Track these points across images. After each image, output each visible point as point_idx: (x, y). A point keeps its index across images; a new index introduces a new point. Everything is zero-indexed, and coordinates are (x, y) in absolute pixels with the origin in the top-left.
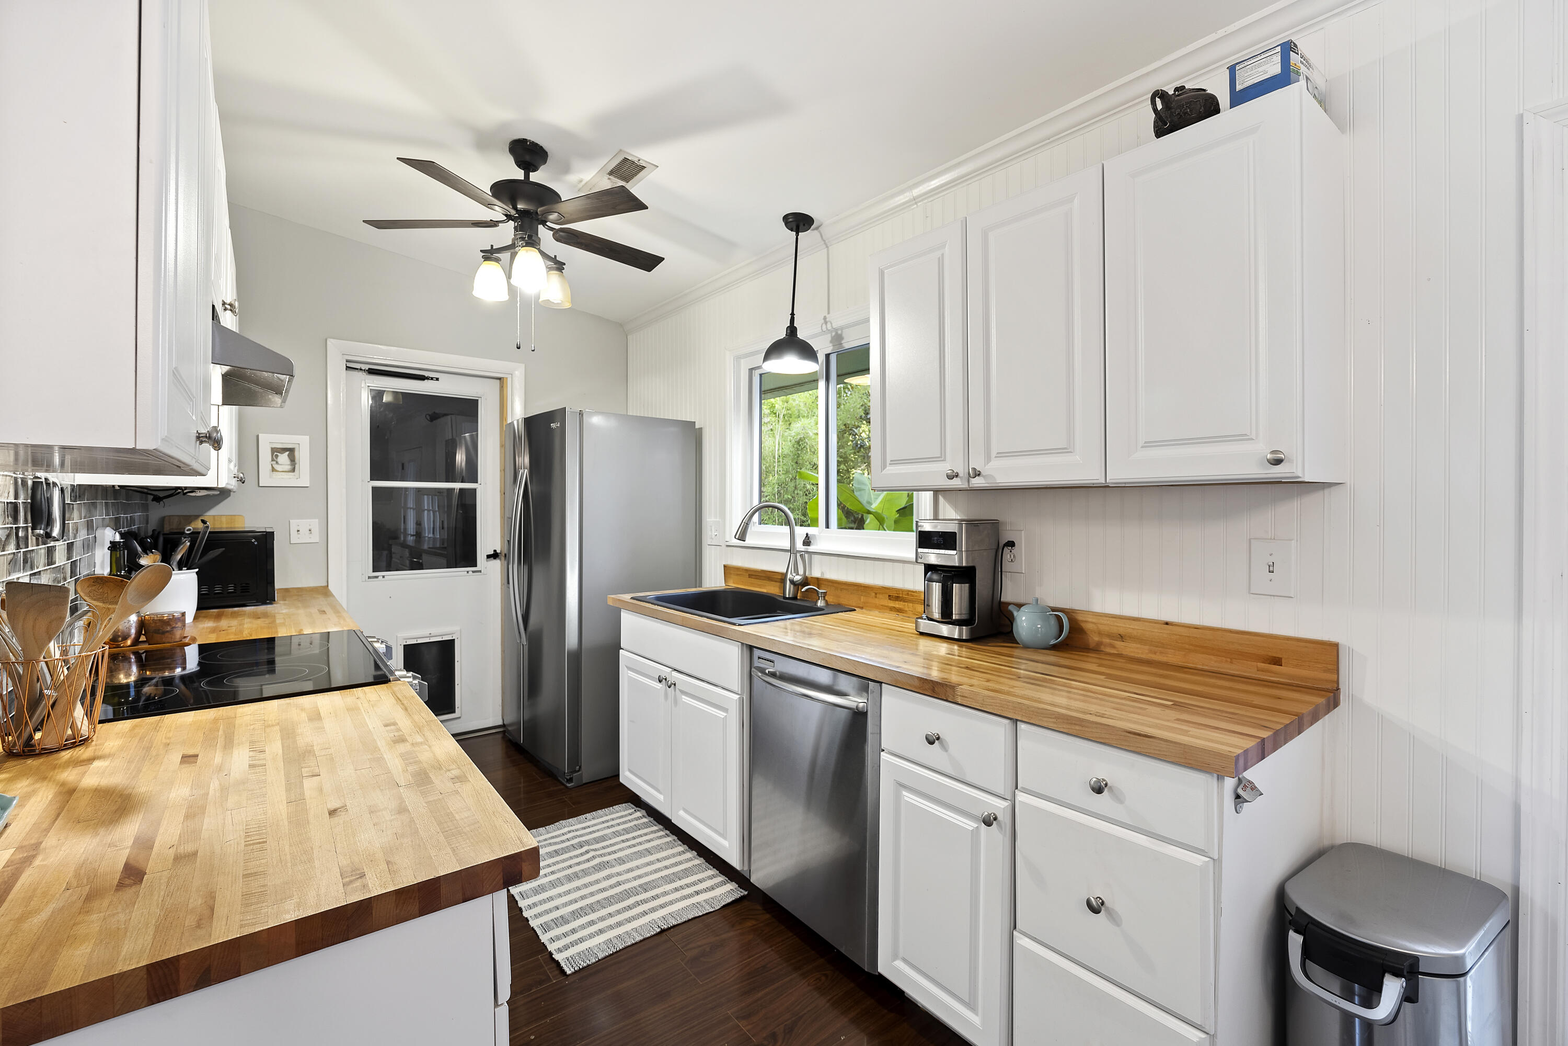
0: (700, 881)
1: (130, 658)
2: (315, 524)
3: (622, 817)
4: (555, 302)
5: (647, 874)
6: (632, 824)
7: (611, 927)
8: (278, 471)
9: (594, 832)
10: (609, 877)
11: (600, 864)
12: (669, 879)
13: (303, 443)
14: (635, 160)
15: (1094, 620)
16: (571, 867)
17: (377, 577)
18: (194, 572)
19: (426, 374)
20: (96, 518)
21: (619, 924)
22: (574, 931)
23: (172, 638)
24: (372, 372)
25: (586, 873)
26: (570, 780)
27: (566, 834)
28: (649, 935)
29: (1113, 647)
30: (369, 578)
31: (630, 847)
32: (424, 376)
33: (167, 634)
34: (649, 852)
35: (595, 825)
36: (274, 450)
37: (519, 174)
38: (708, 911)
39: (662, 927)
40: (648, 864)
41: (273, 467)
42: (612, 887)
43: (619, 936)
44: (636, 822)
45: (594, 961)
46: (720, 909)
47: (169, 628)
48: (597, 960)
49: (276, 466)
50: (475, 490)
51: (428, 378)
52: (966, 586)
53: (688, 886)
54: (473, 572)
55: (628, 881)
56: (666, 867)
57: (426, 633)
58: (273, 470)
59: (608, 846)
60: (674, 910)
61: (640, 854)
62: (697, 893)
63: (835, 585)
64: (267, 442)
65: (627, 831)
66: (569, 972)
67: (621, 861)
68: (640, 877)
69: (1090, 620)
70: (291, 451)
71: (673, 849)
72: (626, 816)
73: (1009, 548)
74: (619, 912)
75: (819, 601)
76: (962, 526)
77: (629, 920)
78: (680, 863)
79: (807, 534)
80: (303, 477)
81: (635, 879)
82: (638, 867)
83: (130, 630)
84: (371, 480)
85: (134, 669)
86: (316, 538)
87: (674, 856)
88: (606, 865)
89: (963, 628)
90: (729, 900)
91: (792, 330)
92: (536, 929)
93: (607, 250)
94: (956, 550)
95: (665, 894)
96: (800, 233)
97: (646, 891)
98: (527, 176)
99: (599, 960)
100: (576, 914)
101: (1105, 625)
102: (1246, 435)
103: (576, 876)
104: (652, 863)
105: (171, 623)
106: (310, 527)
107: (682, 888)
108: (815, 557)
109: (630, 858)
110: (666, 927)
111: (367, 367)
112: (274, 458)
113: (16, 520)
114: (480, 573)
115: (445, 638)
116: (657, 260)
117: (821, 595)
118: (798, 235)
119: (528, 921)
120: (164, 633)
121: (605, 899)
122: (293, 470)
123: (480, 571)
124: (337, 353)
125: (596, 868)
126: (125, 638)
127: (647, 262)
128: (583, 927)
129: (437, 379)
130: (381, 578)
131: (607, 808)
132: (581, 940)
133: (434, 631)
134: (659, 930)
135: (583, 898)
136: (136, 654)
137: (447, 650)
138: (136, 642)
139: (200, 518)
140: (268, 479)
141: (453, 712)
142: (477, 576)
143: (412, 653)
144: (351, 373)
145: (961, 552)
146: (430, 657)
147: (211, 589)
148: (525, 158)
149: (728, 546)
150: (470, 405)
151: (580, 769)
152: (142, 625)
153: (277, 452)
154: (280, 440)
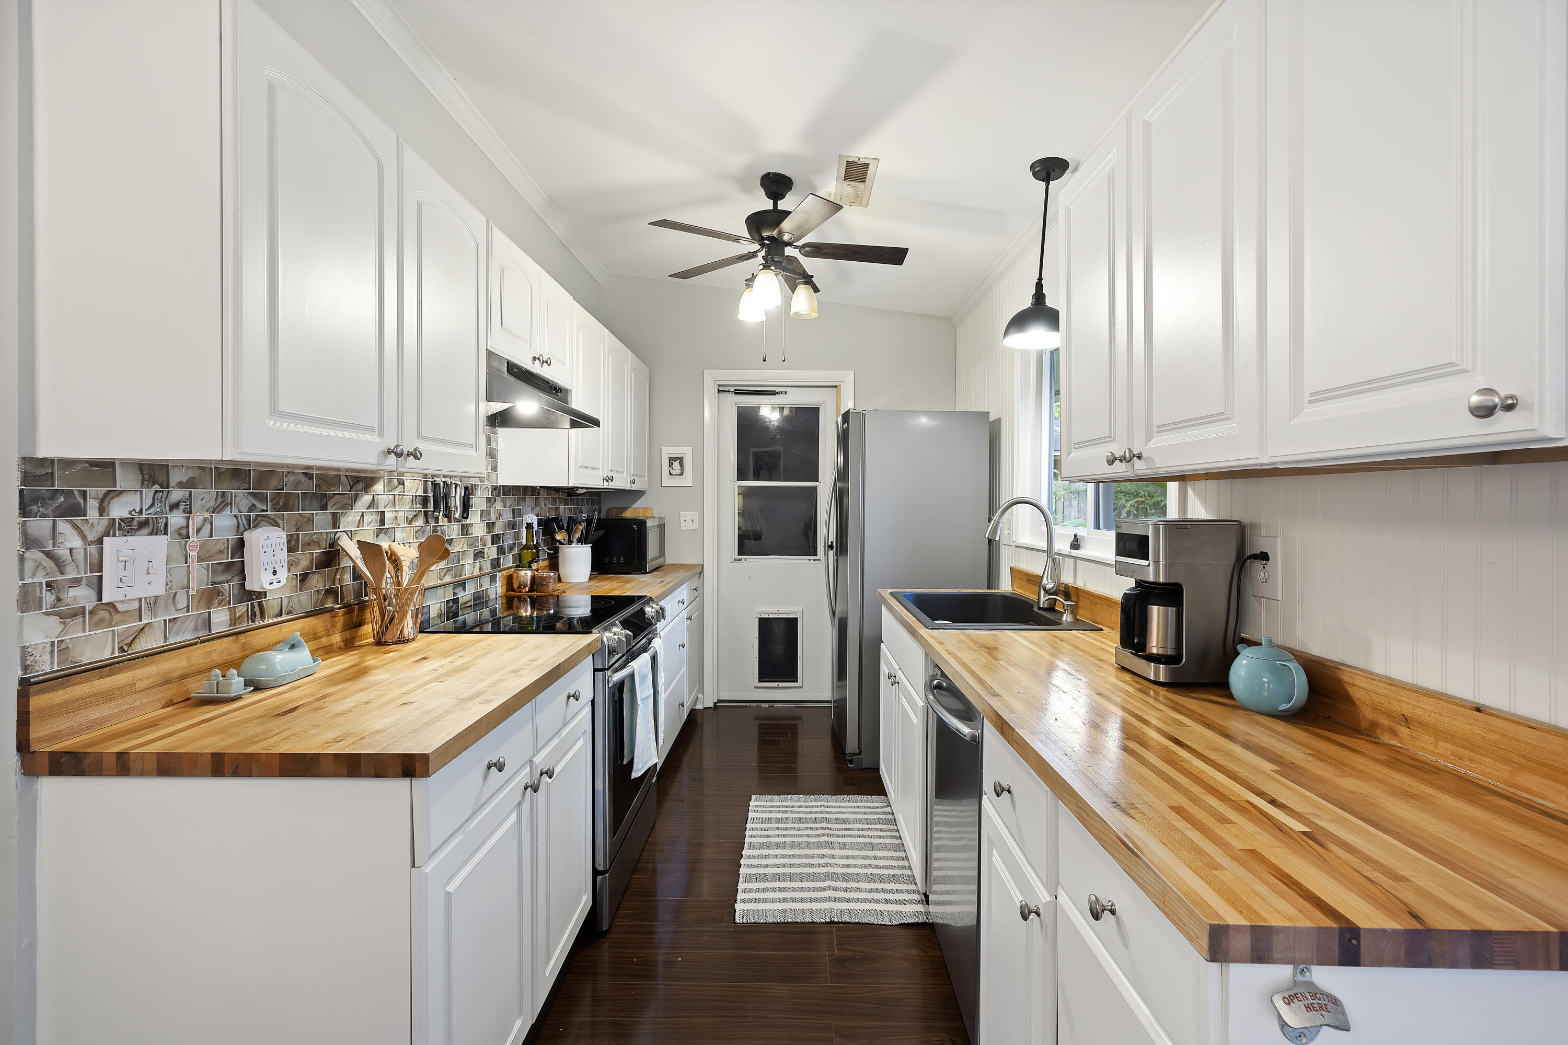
0: (898, 891)
1: (527, 600)
2: (695, 514)
3: (874, 807)
4: (804, 313)
5: (856, 866)
6: (876, 817)
7: (794, 900)
8: (673, 475)
9: (841, 813)
10: (823, 856)
11: (823, 842)
12: (871, 878)
13: (686, 452)
14: (856, 160)
15: (1365, 685)
16: (801, 836)
17: (741, 560)
18: (589, 546)
19: (777, 389)
21: (802, 900)
22: (765, 890)
23: (547, 589)
24: (737, 392)
25: (808, 845)
26: (851, 762)
27: (818, 807)
28: (818, 921)
29: (1394, 733)
30: (735, 560)
31: (859, 836)
32: (775, 391)
33: (544, 586)
34: (872, 847)
35: (846, 807)
36: (670, 459)
37: (768, 205)
38: (883, 923)
39: (833, 919)
40: (864, 858)
41: (670, 472)
42: (819, 866)
43: (795, 910)
44: (881, 816)
45: (762, 921)
46: (897, 925)
47: (545, 583)
48: (764, 922)
49: (671, 471)
50: (816, 488)
51: (778, 393)
52: (1172, 610)
53: (883, 891)
54: (814, 560)
55: (837, 866)
56: (877, 867)
57: (775, 610)
58: (671, 474)
59: (842, 829)
60: (854, 908)
61: (863, 846)
62: (887, 901)
63: (1091, 597)
64: (668, 451)
65: (868, 821)
66: (737, 921)
67: (844, 846)
68: (848, 866)
69: (1359, 683)
70: (681, 460)
71: (896, 852)
72: (877, 807)
73: (1262, 562)
74: (810, 890)
75: (1065, 615)
76: (1159, 528)
77: (811, 900)
78: (893, 867)
79: (1075, 536)
80: (688, 479)
81: (843, 866)
82: (853, 857)
83: (527, 582)
84: (737, 481)
85: (529, 608)
86: (696, 526)
87: (892, 858)
88: (830, 845)
89: (1160, 667)
90: (910, 921)
91: (1039, 296)
92: (741, 876)
93: (852, 254)
94: (1148, 560)
95: (859, 890)
96: (1051, 182)
97: (844, 881)
98: (775, 205)
99: (766, 923)
100: (776, 877)
101: (1380, 695)
102: (1451, 364)
103: (800, 845)
104: (868, 858)
105: (547, 579)
106: (693, 518)
107: (877, 891)
108: (1079, 562)
109: (852, 846)
110: (836, 920)
111: (732, 389)
112: (671, 465)
114: (819, 562)
115: (791, 616)
116: (904, 251)
117: (1068, 608)
118: (1049, 185)
119: (740, 867)
120: (543, 585)
121: (807, 874)
122: (682, 474)
123: (820, 560)
124: (711, 379)
125: (819, 844)
126: (525, 586)
127: (896, 256)
128: (774, 890)
129: (786, 393)
130: (743, 560)
131: (866, 795)
132: (765, 900)
133: (782, 609)
134: (828, 920)
135: (791, 866)
136: (531, 598)
137: (792, 624)
138: (531, 590)
139: (628, 510)
140: (667, 481)
141: (797, 681)
142: (817, 564)
143: (765, 624)
144: (722, 394)
145: (1157, 563)
146: (778, 631)
147: (611, 560)
148: (774, 189)
149: (1016, 546)
150: (813, 412)
151: (860, 753)
152: (533, 579)
153: (672, 460)
154: (676, 451)
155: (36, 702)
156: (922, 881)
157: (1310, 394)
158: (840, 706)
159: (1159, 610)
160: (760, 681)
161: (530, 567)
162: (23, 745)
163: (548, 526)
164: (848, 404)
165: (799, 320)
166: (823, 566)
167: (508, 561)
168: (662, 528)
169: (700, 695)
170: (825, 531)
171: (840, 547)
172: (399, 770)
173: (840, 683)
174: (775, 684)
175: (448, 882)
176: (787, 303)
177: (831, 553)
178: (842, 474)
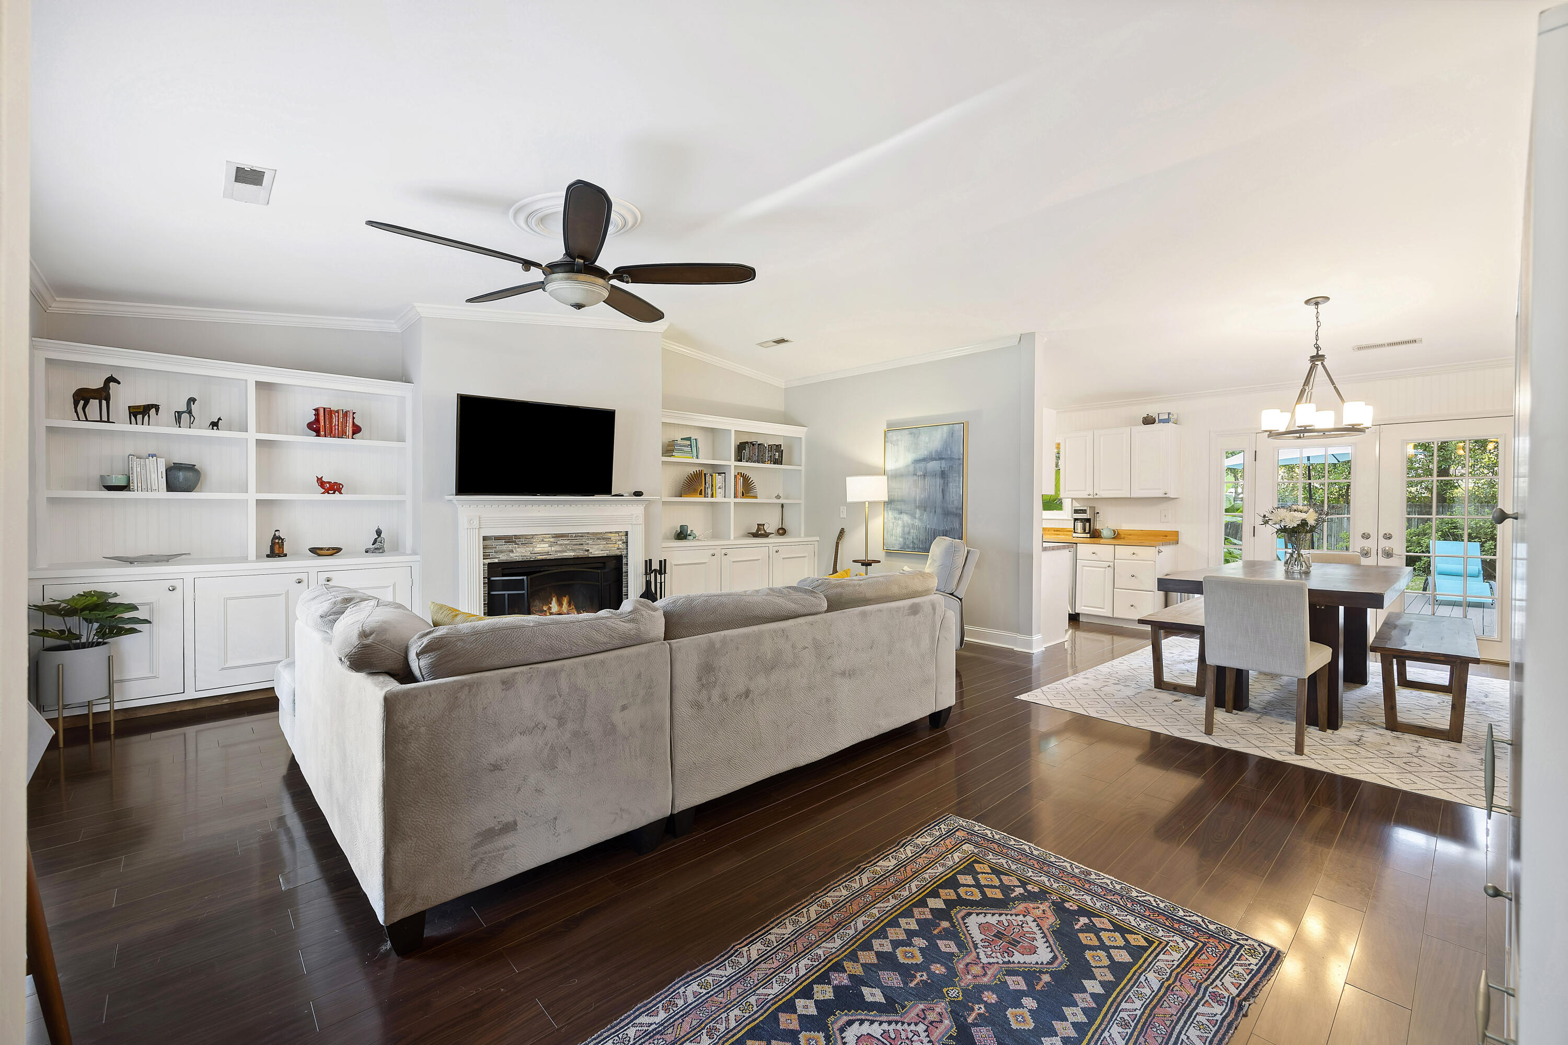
15: (1125, 531)
29: (1128, 537)
69: (1122, 531)
73: (1099, 514)
76: (1085, 508)
94: (1084, 514)
101: (1128, 532)
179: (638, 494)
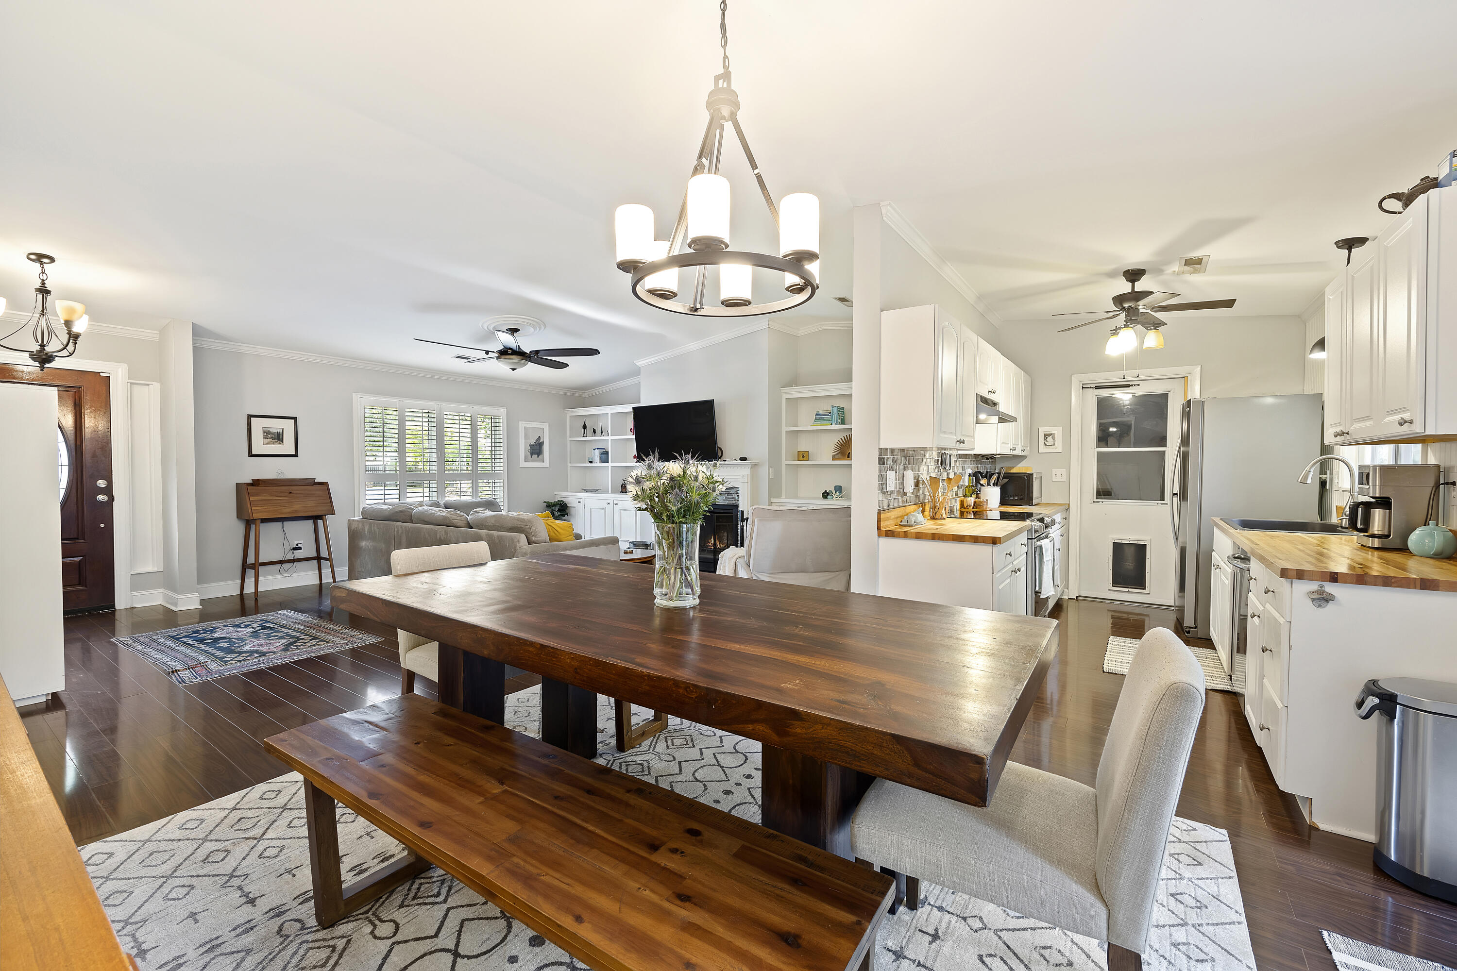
2: (1064, 471)
4: (1153, 346)
8: (1047, 445)
13: (1057, 431)
14: (1193, 257)
17: (1099, 502)
18: (998, 489)
19: (1130, 383)
20: (966, 465)
23: (982, 508)
24: (1097, 388)
30: (1094, 502)
32: (1130, 385)
33: (981, 506)
36: (1045, 435)
37: (1128, 288)
47: (981, 504)
49: (1046, 443)
50: (1164, 452)
51: (1132, 386)
54: (1162, 504)
57: (1127, 538)
58: (1045, 445)
64: (1043, 431)
66: (1105, 671)
70: (1053, 436)
76: (1376, 469)
84: (1097, 448)
86: (1064, 479)
89: (1375, 540)
92: (1105, 660)
94: (1369, 485)
96: (1353, 250)
98: (1134, 287)
102: (1406, 408)
106: (1061, 473)
111: (1094, 386)
112: (1046, 439)
113: (938, 464)
114: (1166, 506)
115: (1140, 543)
116: (1233, 301)
118: (1351, 253)
119: (1105, 657)
120: (977, 504)
122: (1054, 445)
123: (1167, 504)
124: (1076, 381)
126: (970, 506)
127: (1227, 304)
129: (1138, 385)
130: (1101, 503)
133: (1134, 537)
136: (973, 512)
137: (1141, 550)
138: (973, 508)
139: (1015, 468)
140: (1042, 449)
141: (1144, 589)
142: (1164, 507)
143: (1118, 548)
144: (1084, 390)
145: (1374, 486)
146: (1130, 554)
147: (1009, 497)
148: (1132, 278)
149: (1343, 491)
150: (1165, 397)
151: (1196, 627)
152: (975, 502)
153: (1046, 436)
154: (1048, 430)
155: (882, 516)
156: (1228, 669)
157: (1387, 412)
158: (1181, 610)
159: (1379, 511)
160: (1113, 586)
161: (971, 496)
162: (879, 528)
163: (976, 475)
164: (1195, 393)
165: (1150, 351)
166: (1169, 508)
167: (960, 494)
168: (1041, 478)
169: (1066, 590)
170: (1172, 482)
171: (1183, 495)
172: (991, 541)
173: (1181, 594)
174: (1126, 590)
175: (1000, 584)
176: (1142, 343)
177: (1176, 499)
178: (1185, 440)
179: (743, 459)
